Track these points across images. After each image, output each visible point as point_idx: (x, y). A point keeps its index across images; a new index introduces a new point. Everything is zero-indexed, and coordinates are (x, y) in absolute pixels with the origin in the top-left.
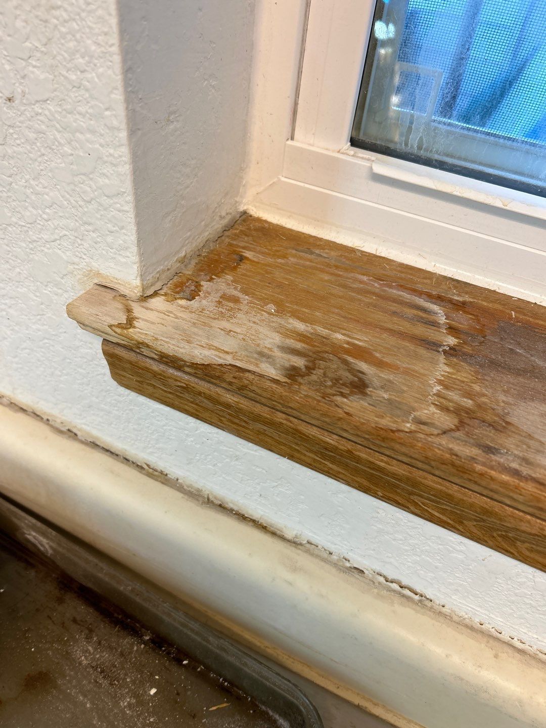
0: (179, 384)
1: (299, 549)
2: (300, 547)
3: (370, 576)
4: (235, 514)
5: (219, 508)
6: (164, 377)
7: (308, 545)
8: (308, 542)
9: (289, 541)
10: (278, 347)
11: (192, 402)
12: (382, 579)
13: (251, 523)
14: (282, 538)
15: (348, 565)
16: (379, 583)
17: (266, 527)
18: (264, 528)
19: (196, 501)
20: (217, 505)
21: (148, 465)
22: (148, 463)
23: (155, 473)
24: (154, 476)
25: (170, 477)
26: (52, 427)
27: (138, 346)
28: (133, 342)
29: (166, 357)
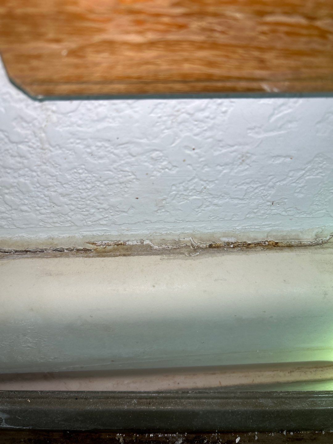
2: (326, 245)
4: (234, 247)
5: (211, 249)
9: (310, 245)
13: (259, 248)
14: (301, 246)
17: (276, 243)
18: (275, 246)
19: (181, 256)
20: (206, 248)
21: (93, 244)
22: (92, 241)
23: (109, 248)
24: (110, 251)
25: (130, 243)
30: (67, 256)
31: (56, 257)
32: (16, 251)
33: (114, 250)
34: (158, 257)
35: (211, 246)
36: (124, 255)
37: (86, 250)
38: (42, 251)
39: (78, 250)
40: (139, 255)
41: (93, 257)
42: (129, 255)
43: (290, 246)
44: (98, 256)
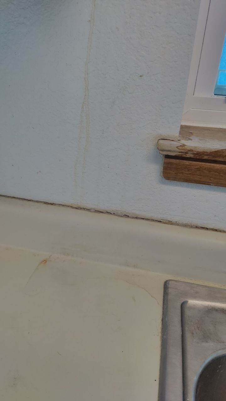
0: (197, 167)
4: (203, 228)
5: (196, 228)
6: (191, 166)
11: (199, 175)
13: (211, 230)
14: (224, 232)
17: (217, 230)
19: (187, 228)
22: (163, 219)
25: (173, 222)
26: (116, 215)
27: (186, 153)
28: (185, 151)
29: (198, 153)
32: (141, 218)
33: (168, 223)
34: (181, 227)
36: (171, 225)
37: (160, 221)
40: (175, 225)
41: (162, 223)
43: (221, 231)
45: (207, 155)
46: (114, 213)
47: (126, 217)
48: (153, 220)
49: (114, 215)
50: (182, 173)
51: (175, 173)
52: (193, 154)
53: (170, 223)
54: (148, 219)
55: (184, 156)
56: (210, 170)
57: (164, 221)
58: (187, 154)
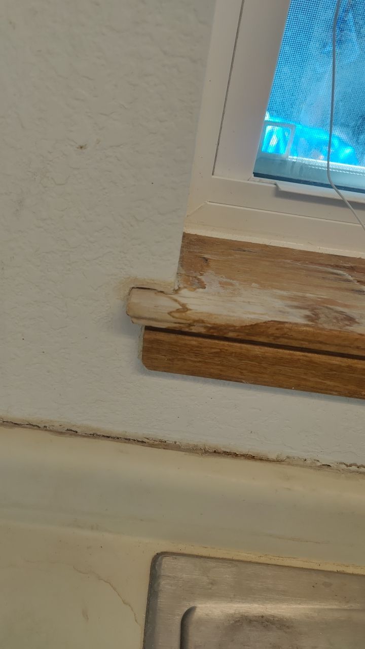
0: (213, 350)
1: (283, 464)
2: (282, 463)
3: (335, 466)
4: (228, 455)
5: (215, 454)
6: (201, 348)
7: (288, 460)
8: (288, 457)
9: (274, 461)
10: (286, 306)
12: (344, 466)
13: (242, 458)
14: (268, 460)
15: (319, 464)
16: (343, 470)
18: (253, 458)
19: (197, 454)
20: (212, 452)
21: (147, 439)
22: (147, 437)
23: (156, 443)
24: (156, 445)
25: (169, 442)
26: (51, 431)
27: (190, 325)
28: (189, 322)
29: (215, 327)
30: (132, 443)
31: (125, 442)
32: (103, 436)
33: (159, 444)
34: (184, 453)
35: (215, 452)
36: (164, 449)
37: (143, 442)
38: (118, 438)
39: (138, 441)
40: (172, 450)
41: (146, 446)
42: (167, 449)
43: (261, 460)
44: (149, 447)
45: (234, 331)
46: (45, 427)
47: (71, 435)
48: (127, 440)
49: (46, 430)
50: (184, 360)
51: (169, 360)
52: (206, 327)
53: (163, 445)
54: (117, 439)
55: (187, 330)
56: (240, 356)
57: (151, 442)
58: (192, 327)
